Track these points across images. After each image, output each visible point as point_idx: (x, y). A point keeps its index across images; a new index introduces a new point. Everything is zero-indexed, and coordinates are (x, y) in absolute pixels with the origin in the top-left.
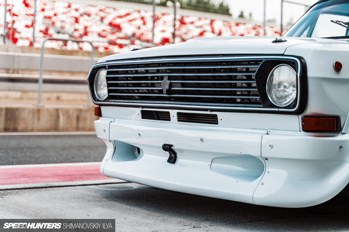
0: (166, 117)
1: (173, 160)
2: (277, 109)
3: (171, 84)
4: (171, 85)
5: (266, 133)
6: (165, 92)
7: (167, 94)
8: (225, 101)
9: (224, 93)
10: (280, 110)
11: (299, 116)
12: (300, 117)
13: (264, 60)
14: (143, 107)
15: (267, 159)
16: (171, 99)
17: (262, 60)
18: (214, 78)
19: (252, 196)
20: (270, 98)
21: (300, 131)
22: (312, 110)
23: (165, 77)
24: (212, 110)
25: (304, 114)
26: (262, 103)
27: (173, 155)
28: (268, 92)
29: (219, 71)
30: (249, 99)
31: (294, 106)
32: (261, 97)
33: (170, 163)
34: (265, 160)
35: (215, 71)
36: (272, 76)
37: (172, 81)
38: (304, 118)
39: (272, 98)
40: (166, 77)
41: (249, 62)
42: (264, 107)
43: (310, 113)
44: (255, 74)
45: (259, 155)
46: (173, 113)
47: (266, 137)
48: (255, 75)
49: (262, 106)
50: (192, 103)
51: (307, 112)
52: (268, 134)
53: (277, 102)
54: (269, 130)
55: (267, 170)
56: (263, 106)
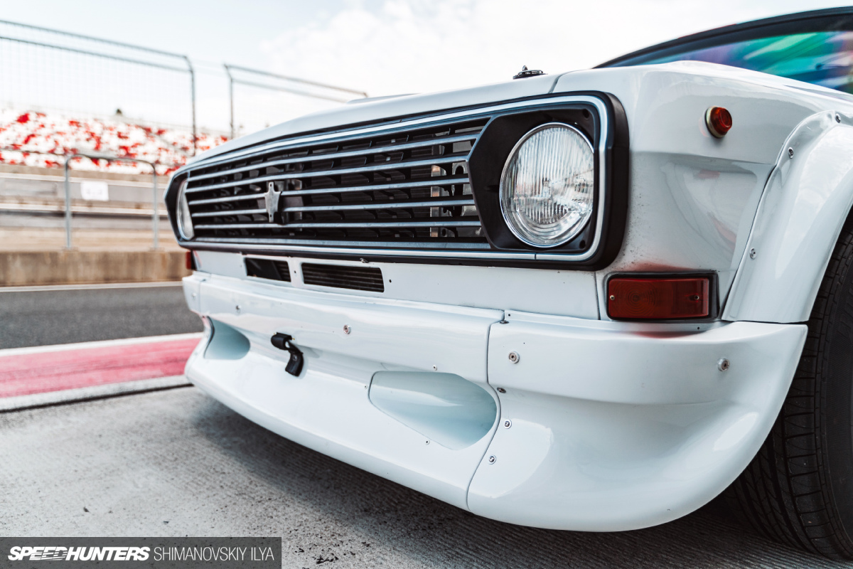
0: (280, 272)
1: (296, 367)
2: (531, 256)
3: (282, 198)
4: (283, 201)
5: (500, 318)
6: (271, 219)
7: (275, 222)
8: (397, 236)
9: (394, 217)
10: (540, 256)
11: (597, 275)
12: (600, 276)
13: (493, 118)
14: (245, 252)
15: (503, 391)
16: (288, 234)
17: (488, 119)
18: (370, 178)
19: (465, 489)
20: (509, 224)
21: (599, 319)
22: (638, 256)
23: (270, 183)
24: (368, 259)
25: (613, 270)
26: (488, 239)
27: (296, 357)
28: (505, 207)
29: (381, 158)
30: (453, 229)
31: (585, 246)
32: (484, 223)
33: (289, 373)
34: (498, 392)
35: (371, 159)
36: (515, 163)
37: (285, 193)
38: (613, 280)
39: (515, 225)
40: (272, 183)
41: (452, 129)
42: (493, 250)
43: (632, 266)
44: (467, 159)
45: (483, 379)
46: (295, 265)
47: (498, 330)
48: (467, 161)
49: (488, 247)
50: (327, 243)
51: (623, 261)
52: (506, 322)
53: (529, 235)
54: (507, 312)
55: (503, 421)
56: (491, 246)
